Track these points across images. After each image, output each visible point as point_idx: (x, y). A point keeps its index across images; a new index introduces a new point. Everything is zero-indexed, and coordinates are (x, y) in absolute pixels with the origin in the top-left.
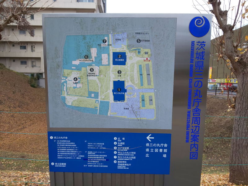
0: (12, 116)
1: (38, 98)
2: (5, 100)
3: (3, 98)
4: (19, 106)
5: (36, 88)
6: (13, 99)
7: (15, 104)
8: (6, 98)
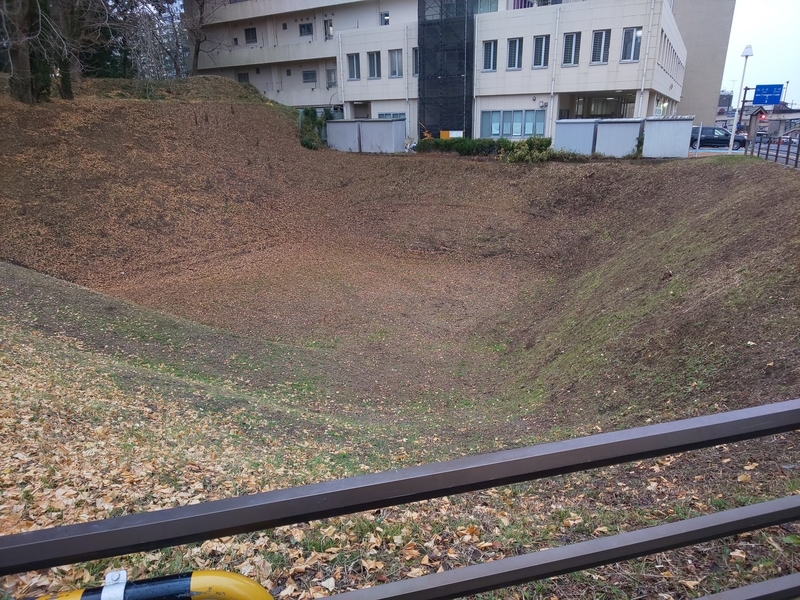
0: (225, 222)
1: (312, 180)
2: (220, 181)
3: (217, 175)
4: (252, 196)
5: (316, 149)
6: (241, 180)
7: (242, 192)
8: (224, 176)
